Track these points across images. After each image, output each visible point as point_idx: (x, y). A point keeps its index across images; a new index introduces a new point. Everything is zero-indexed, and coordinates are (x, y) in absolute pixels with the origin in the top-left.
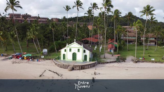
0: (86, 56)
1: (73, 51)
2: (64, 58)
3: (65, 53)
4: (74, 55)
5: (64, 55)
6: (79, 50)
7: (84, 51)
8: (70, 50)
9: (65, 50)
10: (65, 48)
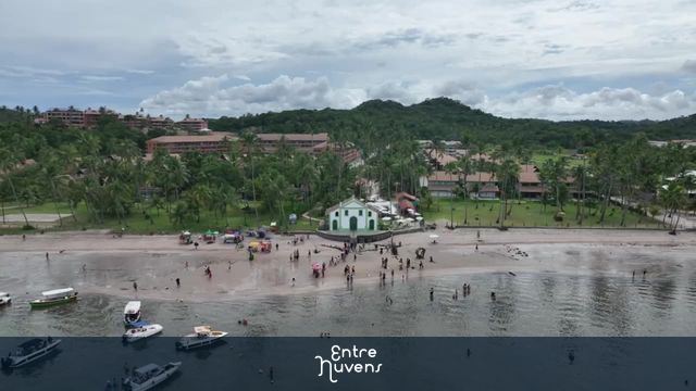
0: (372, 222)
1: (352, 214)
2: (335, 227)
3: (337, 218)
4: (353, 222)
5: (335, 222)
6: (361, 213)
7: (370, 214)
8: (346, 213)
9: (337, 214)
10: (338, 210)
